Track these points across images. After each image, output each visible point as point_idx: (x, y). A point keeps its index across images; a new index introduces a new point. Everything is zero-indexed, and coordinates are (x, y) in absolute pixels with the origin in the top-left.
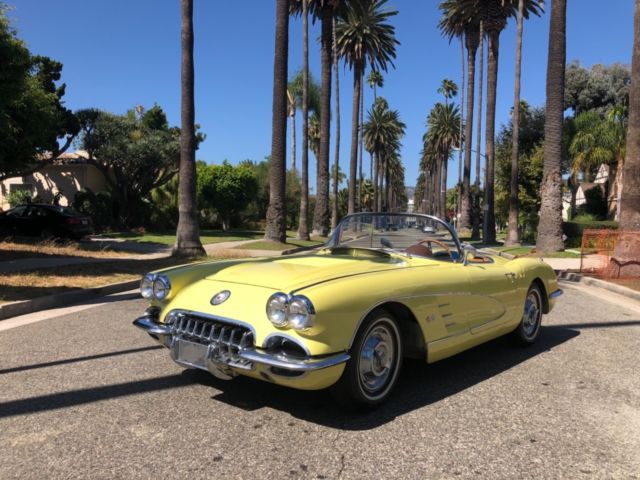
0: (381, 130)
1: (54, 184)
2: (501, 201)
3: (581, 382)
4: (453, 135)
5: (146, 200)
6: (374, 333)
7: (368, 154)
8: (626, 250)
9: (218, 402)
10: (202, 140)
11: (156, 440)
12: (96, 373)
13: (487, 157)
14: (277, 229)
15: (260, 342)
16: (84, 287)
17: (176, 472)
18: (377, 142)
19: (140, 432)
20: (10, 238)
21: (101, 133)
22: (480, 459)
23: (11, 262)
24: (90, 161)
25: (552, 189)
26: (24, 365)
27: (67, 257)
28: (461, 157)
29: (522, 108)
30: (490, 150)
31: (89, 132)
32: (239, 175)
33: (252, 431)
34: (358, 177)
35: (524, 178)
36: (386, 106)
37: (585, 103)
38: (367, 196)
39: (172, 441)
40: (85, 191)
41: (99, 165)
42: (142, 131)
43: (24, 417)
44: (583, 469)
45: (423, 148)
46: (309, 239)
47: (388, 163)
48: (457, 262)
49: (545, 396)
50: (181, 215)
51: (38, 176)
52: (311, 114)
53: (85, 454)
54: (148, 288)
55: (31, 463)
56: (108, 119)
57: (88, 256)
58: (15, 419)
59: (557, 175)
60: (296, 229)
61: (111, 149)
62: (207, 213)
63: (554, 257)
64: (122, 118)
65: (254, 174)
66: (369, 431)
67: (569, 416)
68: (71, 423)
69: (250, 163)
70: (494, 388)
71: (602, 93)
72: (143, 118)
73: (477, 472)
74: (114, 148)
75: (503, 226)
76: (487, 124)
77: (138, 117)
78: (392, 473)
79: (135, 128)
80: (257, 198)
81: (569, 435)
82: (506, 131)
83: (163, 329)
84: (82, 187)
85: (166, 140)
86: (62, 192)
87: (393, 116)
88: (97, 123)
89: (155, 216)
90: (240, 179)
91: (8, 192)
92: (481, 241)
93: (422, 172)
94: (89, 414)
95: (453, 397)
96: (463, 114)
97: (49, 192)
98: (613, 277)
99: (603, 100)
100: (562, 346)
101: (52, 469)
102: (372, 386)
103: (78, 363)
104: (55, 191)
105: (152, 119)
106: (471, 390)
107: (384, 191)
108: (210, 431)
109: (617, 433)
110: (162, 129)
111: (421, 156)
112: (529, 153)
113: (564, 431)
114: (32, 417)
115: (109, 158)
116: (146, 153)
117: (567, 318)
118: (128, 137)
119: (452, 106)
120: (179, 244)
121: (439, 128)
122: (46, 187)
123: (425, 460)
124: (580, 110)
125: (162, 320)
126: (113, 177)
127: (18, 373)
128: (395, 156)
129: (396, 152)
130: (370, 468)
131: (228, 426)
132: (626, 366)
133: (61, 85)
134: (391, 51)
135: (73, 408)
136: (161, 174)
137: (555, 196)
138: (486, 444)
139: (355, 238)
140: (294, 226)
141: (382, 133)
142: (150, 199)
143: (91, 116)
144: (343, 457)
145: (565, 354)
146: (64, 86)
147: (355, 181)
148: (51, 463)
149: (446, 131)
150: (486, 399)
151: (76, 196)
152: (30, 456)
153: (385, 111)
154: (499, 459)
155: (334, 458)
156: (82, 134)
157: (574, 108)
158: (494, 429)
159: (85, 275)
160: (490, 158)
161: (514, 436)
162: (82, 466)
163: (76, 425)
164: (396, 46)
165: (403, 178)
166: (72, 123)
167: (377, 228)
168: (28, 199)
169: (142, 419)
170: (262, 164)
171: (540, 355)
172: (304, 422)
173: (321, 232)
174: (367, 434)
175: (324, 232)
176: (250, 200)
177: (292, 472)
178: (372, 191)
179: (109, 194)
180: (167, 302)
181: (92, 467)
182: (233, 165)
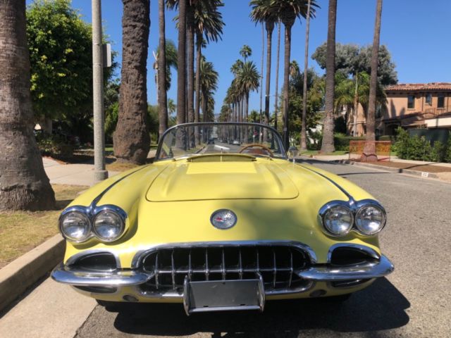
0: (206, 77)
4: (252, 82)
8: (369, 149)
14: (182, 143)
25: (329, 121)
59: (332, 113)
71: (343, 60)
98: (364, 161)
99: (344, 65)
119: (251, 63)
121: (243, 77)
134: (220, 29)
137: (331, 124)
149: (247, 80)
164: (223, 26)
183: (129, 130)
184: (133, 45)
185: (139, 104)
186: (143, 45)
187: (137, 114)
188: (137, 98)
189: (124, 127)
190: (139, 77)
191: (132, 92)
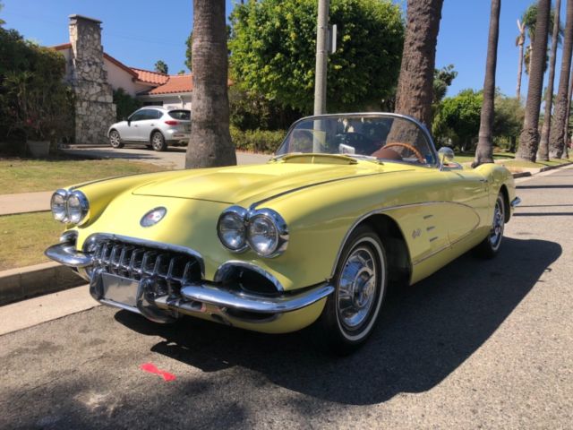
10: (454, 77)
83: (80, 259)
125: (80, 248)
183: (403, 131)
184: (417, 19)
185: (419, 96)
186: (430, 17)
187: (415, 109)
188: (418, 88)
189: (398, 128)
190: (422, 61)
191: (412, 81)
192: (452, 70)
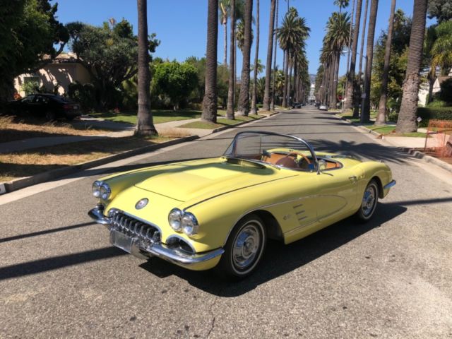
0: (291, 34)
1: (54, 78)
2: (377, 88)
3: (394, 256)
4: (345, 37)
5: (119, 89)
6: (245, 230)
7: (282, 51)
9: (143, 270)
10: (157, 45)
11: (96, 302)
12: (67, 242)
13: (367, 58)
14: (210, 113)
15: (164, 240)
16: (69, 164)
17: (105, 329)
18: (289, 42)
19: (88, 294)
20: (23, 121)
21: (85, 41)
22: (305, 323)
23: (23, 141)
24: (78, 61)
25: (411, 86)
26: (22, 234)
27: (63, 135)
28: (349, 55)
29: (397, 16)
30: (370, 52)
31: (76, 39)
32: (185, 71)
33: (159, 295)
34: (272, 68)
35: (395, 71)
36: (296, 15)
37: (446, 13)
38: (280, 82)
39: (107, 302)
40: (75, 83)
41: (84, 64)
42: (114, 39)
43: (16, 279)
44: (372, 333)
45: (322, 47)
46: (234, 119)
47: (296, 58)
48: (313, 171)
49: (365, 268)
50: (139, 106)
51: (42, 71)
52: (239, 21)
53: (50, 313)
54: (97, 190)
55: (15, 319)
56: (89, 30)
57: (77, 134)
58: (10, 281)
59: (416, 75)
60: (226, 109)
61: (92, 53)
62: (163, 98)
63: (409, 136)
64: (100, 29)
65: (196, 70)
66: (236, 297)
67: (376, 286)
68: (45, 286)
69: (194, 59)
70: (332, 260)
72: (115, 29)
73: (300, 335)
74: (94, 52)
75: (377, 106)
76: (369, 32)
77: (111, 27)
78: (244, 334)
79: (109, 37)
80: (199, 86)
81: (371, 303)
82: (384, 35)
83: (107, 221)
84: (73, 80)
85: (131, 46)
86: (60, 83)
87: (301, 22)
88: (81, 34)
89: (126, 100)
90: (186, 73)
91: (23, 83)
92: (359, 120)
93: (321, 64)
94: (57, 278)
95: (300, 268)
96: (353, 21)
97: (51, 83)
98: (447, 156)
100: (390, 222)
101: (28, 324)
102: (242, 265)
103: (57, 233)
104: (55, 83)
105: (121, 30)
106: (315, 262)
107: (292, 79)
108: (133, 295)
109: (405, 302)
110: (129, 37)
111: (321, 53)
112: (400, 52)
113: (369, 300)
114: (21, 279)
115: (90, 59)
116: (117, 56)
117: (401, 195)
118: (104, 44)
119: (345, 15)
120: (139, 127)
121: (334, 32)
122: (48, 79)
123: (267, 323)
124: (442, 19)
125: (106, 213)
126: (95, 73)
127: (16, 241)
128: (302, 52)
129: (303, 49)
130: (229, 328)
131: (145, 290)
132: (430, 241)
133: (54, 4)
135: (48, 273)
136: (129, 70)
137: (413, 91)
138: (312, 310)
139: (268, 117)
140: (224, 107)
141: (292, 35)
142: (122, 88)
143: (77, 28)
144: (214, 320)
145: (390, 229)
146: (57, 4)
147: (270, 71)
148: (28, 319)
149: (340, 34)
150: (322, 270)
151: (69, 86)
152: (15, 312)
153: (295, 18)
154: (318, 323)
155: (208, 320)
156: (71, 40)
157: (438, 18)
158: (321, 298)
159: (71, 154)
160: (369, 58)
161: (332, 304)
162: (47, 322)
163: (47, 287)
165: (307, 69)
166: (63, 33)
167: (286, 107)
168: (36, 88)
169: (91, 283)
170: (203, 59)
171: (372, 231)
172: (196, 289)
173: (243, 113)
174: (234, 300)
175: (245, 112)
176: (192, 89)
177: (179, 332)
178: (283, 79)
179: (92, 85)
180: (109, 201)
181: (53, 323)
182: (180, 64)
192: (154, 38)
